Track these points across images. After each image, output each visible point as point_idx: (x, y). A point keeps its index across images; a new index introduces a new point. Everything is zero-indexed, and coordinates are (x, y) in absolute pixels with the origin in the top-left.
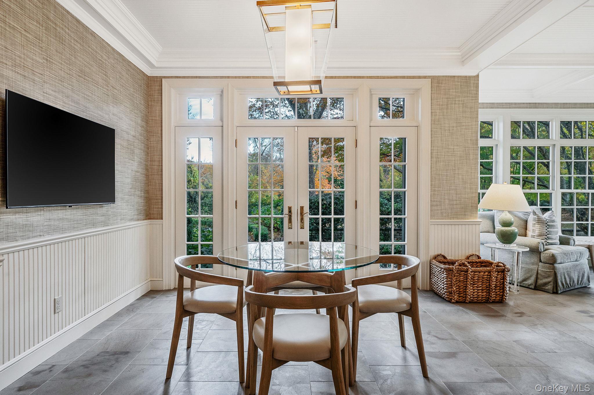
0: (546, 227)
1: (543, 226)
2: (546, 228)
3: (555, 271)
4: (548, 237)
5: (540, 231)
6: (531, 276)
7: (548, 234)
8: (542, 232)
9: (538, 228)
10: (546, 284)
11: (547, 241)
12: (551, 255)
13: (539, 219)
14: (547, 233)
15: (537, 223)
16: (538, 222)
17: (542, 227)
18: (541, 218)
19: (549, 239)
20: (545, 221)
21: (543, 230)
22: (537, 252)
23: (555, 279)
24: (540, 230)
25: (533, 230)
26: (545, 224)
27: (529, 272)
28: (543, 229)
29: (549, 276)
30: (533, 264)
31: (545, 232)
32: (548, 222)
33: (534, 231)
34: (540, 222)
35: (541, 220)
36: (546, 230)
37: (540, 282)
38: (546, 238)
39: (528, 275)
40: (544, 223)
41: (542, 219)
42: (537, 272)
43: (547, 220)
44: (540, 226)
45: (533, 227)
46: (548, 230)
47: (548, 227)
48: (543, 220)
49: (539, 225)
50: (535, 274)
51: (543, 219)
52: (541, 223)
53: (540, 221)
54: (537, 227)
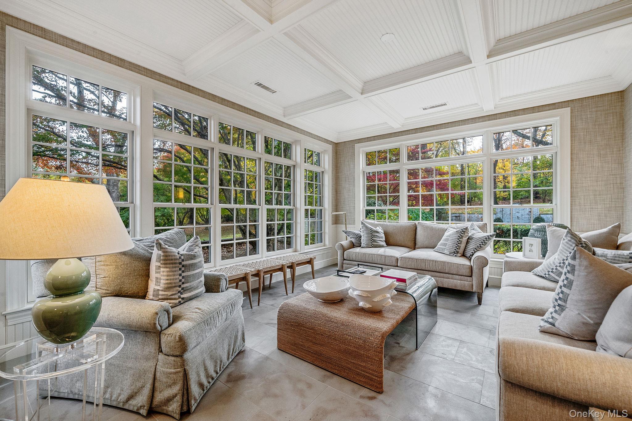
0: (180, 269)
1: (174, 269)
2: (180, 272)
3: (185, 370)
4: (183, 289)
5: (167, 280)
6: (142, 387)
7: (183, 283)
8: (171, 281)
9: (165, 274)
10: (169, 400)
11: (182, 296)
12: (177, 338)
13: (166, 256)
14: (180, 281)
15: (163, 266)
16: (164, 264)
17: (173, 272)
18: (170, 254)
19: (184, 291)
20: (177, 259)
21: (175, 277)
22: (154, 333)
23: (185, 387)
24: (169, 278)
25: (157, 278)
26: (178, 265)
27: (140, 377)
28: (174, 275)
29: (174, 383)
30: (147, 359)
31: (178, 281)
32: (183, 260)
33: (159, 280)
34: (168, 262)
35: (170, 258)
36: (180, 275)
37: (160, 397)
38: (179, 292)
39: (139, 384)
40: (175, 263)
41: (172, 256)
42: (155, 375)
43: (182, 257)
44: (168, 269)
45: (156, 272)
46: (183, 274)
47: (183, 269)
48: (173, 258)
49: (167, 267)
50: (150, 381)
51: (175, 256)
52: (169, 264)
53: (169, 260)
54: (163, 272)
